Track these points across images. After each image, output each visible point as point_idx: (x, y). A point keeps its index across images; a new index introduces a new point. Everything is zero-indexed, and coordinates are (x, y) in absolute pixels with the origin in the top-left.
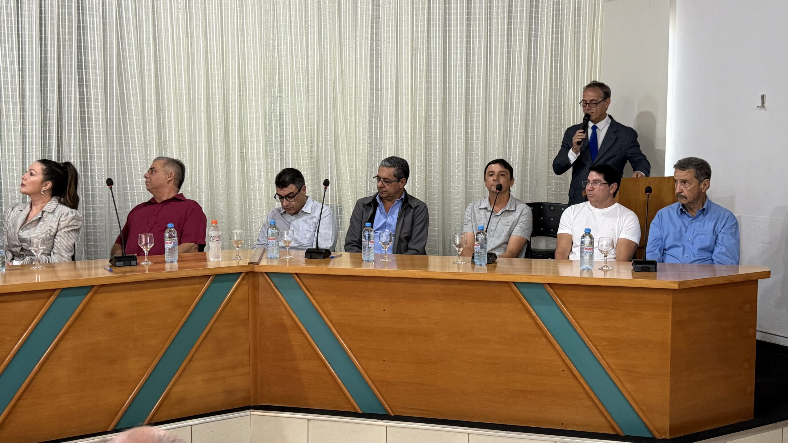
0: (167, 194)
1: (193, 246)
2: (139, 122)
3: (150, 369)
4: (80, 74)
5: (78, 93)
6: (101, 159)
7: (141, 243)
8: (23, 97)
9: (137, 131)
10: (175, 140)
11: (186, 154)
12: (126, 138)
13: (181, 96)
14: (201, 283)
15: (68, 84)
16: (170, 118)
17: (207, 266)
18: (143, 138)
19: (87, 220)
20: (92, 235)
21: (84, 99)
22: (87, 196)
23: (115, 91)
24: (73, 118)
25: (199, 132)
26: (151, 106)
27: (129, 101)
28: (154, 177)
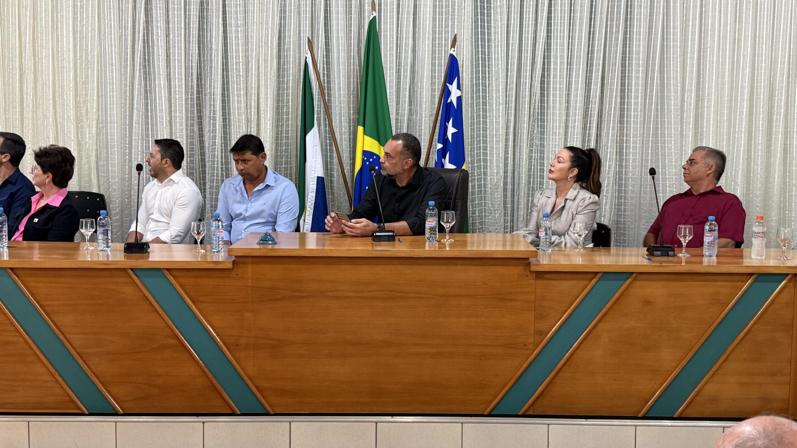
0: (704, 187)
1: (729, 243)
2: (678, 112)
3: (684, 363)
4: (623, 65)
5: (619, 84)
6: (636, 150)
8: (569, 89)
9: (674, 121)
10: (713, 130)
11: (723, 145)
12: (663, 129)
13: (723, 84)
14: (742, 281)
15: (612, 76)
16: (709, 107)
17: (742, 263)
18: (679, 128)
19: (618, 209)
20: (621, 224)
21: (625, 89)
22: (620, 185)
23: (655, 81)
24: (613, 109)
25: (739, 122)
26: (691, 96)
27: (669, 91)
28: (694, 169)
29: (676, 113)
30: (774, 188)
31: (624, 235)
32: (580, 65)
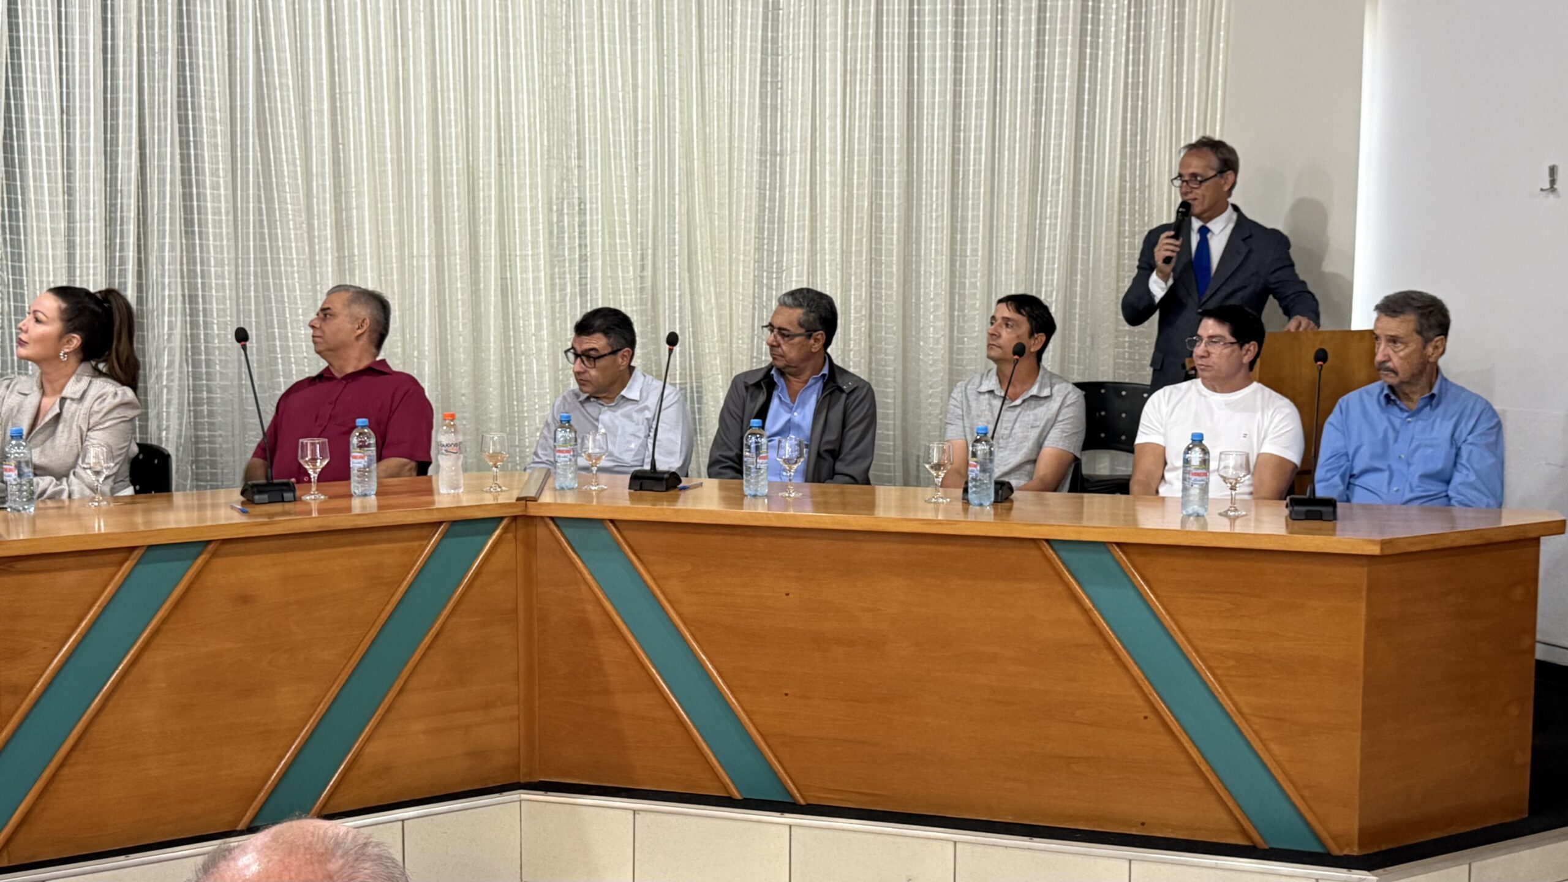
0: (354, 361)
1: (405, 465)
2: (300, 216)
3: (322, 708)
4: (182, 119)
5: (178, 157)
6: (224, 291)
7: (304, 456)
8: (69, 165)
9: (296, 235)
10: (371, 253)
11: (392, 280)
12: (274, 249)
13: (383, 164)
14: (421, 538)
15: (159, 140)
16: (360, 207)
17: (433, 503)
18: (307, 249)
19: (195, 411)
20: (205, 442)
21: (190, 169)
22: (196, 364)
23: (251, 153)
24: (168, 207)
25: (418, 236)
26: (324, 186)
27: (280, 175)
28: (330, 327)
29: (298, 219)
30: (489, 360)
31: (213, 464)
32: (88, 114)
